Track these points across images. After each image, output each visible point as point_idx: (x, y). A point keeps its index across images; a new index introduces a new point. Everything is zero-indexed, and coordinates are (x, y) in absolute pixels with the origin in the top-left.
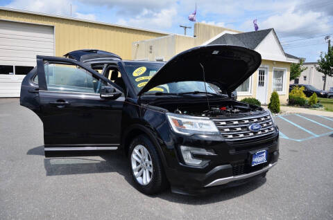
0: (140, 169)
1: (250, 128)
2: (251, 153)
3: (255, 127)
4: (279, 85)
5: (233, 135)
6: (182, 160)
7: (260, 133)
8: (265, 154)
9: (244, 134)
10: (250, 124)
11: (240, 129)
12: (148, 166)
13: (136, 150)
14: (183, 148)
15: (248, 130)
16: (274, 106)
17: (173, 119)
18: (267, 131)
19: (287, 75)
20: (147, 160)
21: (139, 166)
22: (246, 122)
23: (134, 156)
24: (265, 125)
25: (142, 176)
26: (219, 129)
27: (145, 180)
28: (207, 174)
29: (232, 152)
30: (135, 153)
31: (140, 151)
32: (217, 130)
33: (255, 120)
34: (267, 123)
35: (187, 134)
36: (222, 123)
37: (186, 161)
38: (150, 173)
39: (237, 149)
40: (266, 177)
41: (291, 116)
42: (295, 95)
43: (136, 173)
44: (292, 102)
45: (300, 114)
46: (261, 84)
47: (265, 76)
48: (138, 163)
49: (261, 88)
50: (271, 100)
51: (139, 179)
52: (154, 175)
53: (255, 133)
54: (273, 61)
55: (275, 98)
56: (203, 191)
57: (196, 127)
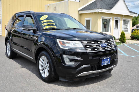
0: (43, 69)
1: (100, 46)
2: (101, 58)
3: (104, 46)
4: (126, 28)
5: (91, 49)
6: (64, 62)
7: (106, 48)
8: (109, 59)
9: (98, 49)
10: (101, 44)
11: (95, 46)
12: (47, 67)
13: (41, 59)
14: (65, 56)
15: (100, 47)
16: (123, 39)
17: (59, 41)
18: (110, 48)
19: (130, 23)
20: (47, 64)
21: (43, 68)
22: (99, 42)
23: (40, 62)
24: (109, 45)
25: (44, 73)
26: (84, 46)
27: (46, 75)
28: (77, 70)
29: (91, 58)
30: (41, 61)
31: (43, 60)
32: (83, 47)
33: (104, 42)
34: (111, 44)
35: (67, 49)
36: (85, 43)
37: (66, 63)
38: (48, 71)
39: (93, 56)
40: (111, 73)
41: (132, 45)
42: (135, 34)
43: (41, 72)
44: (133, 38)
45: (136, 44)
46: (116, 28)
47: (118, 23)
48: (42, 66)
49: (116, 30)
50: (121, 36)
51: (43, 75)
52: (50, 72)
53: (104, 49)
54: (123, 15)
55: (123, 35)
56: (76, 79)
57: (71, 45)
